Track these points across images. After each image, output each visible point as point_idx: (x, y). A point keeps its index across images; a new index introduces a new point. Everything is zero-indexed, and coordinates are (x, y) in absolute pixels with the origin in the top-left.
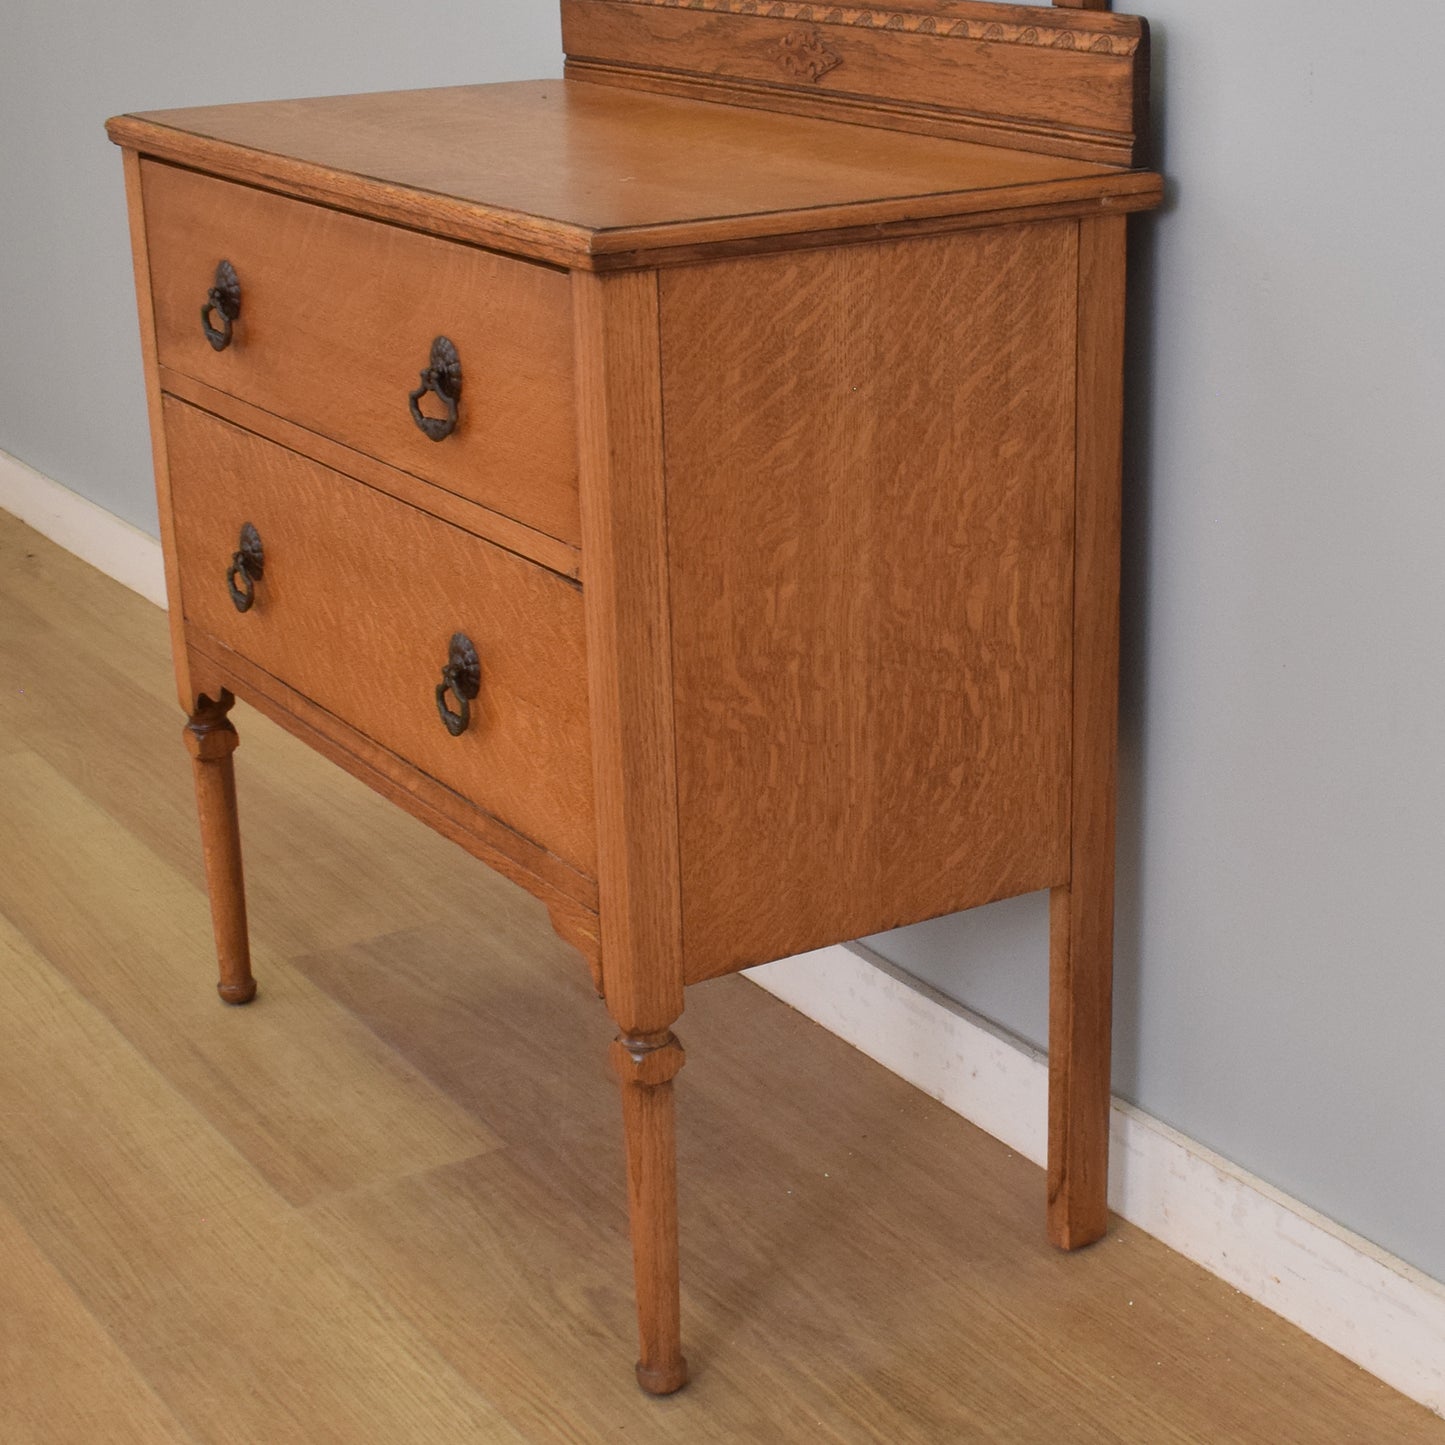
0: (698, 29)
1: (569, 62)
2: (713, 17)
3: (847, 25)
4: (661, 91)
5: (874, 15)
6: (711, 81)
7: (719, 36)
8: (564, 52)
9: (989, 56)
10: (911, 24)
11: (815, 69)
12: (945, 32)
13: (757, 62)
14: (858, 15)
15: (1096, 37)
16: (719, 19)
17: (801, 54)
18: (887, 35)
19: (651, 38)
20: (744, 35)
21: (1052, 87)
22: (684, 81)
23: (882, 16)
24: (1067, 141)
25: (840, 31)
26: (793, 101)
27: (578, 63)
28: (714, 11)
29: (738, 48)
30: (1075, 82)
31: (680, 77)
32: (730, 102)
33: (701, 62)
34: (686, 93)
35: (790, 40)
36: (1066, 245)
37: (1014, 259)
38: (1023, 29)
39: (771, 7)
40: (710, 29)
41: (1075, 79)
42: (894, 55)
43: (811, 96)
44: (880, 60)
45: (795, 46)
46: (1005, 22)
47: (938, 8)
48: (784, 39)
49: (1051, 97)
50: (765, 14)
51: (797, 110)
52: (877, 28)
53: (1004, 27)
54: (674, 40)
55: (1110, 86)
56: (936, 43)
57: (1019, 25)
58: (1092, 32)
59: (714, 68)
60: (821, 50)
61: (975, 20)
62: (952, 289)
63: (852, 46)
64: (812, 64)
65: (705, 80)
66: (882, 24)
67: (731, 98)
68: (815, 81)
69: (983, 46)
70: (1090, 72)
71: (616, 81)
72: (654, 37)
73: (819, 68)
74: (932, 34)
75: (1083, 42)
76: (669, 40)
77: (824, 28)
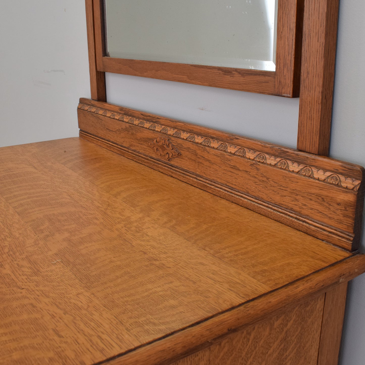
0: (122, 129)
1: (80, 131)
2: (127, 125)
3: (183, 139)
4: (110, 149)
5: (196, 137)
6: (127, 150)
7: (130, 133)
8: (79, 127)
9: (258, 169)
10: (215, 144)
11: (169, 156)
12: (233, 152)
13: (145, 147)
14: (188, 135)
15: (328, 174)
16: (130, 126)
17: (162, 147)
18: (202, 147)
19: (106, 129)
20: (140, 135)
21: (297, 195)
22: (118, 148)
23: (200, 138)
24: (305, 224)
25: (180, 141)
26: (160, 166)
27: (83, 133)
28: (128, 122)
29: (137, 139)
30: (314, 196)
31: (116, 145)
32: (135, 160)
33: (124, 142)
34: (118, 152)
35: (158, 141)
36: (318, 306)
37: (290, 324)
38: (278, 159)
39: (150, 125)
40: (126, 130)
41: (314, 194)
42: (206, 157)
43: (167, 165)
44: (199, 158)
45: (160, 144)
46: (267, 153)
47: (229, 139)
48: (155, 140)
49: (296, 200)
50: (148, 127)
51: (161, 170)
52: (198, 143)
53: (267, 156)
54: (113, 131)
55: (338, 204)
56: (228, 157)
57: (276, 156)
58: (325, 170)
59: (128, 145)
60: (172, 148)
61: (250, 149)
62: (254, 353)
63: (185, 148)
64: (167, 153)
65: (126, 149)
66: (200, 142)
67: (135, 158)
68: (169, 160)
69: (254, 163)
70: (324, 193)
71: (95, 142)
72: (107, 128)
73: (170, 156)
74: (226, 152)
75: (320, 175)
76: (112, 131)
77: (173, 139)
